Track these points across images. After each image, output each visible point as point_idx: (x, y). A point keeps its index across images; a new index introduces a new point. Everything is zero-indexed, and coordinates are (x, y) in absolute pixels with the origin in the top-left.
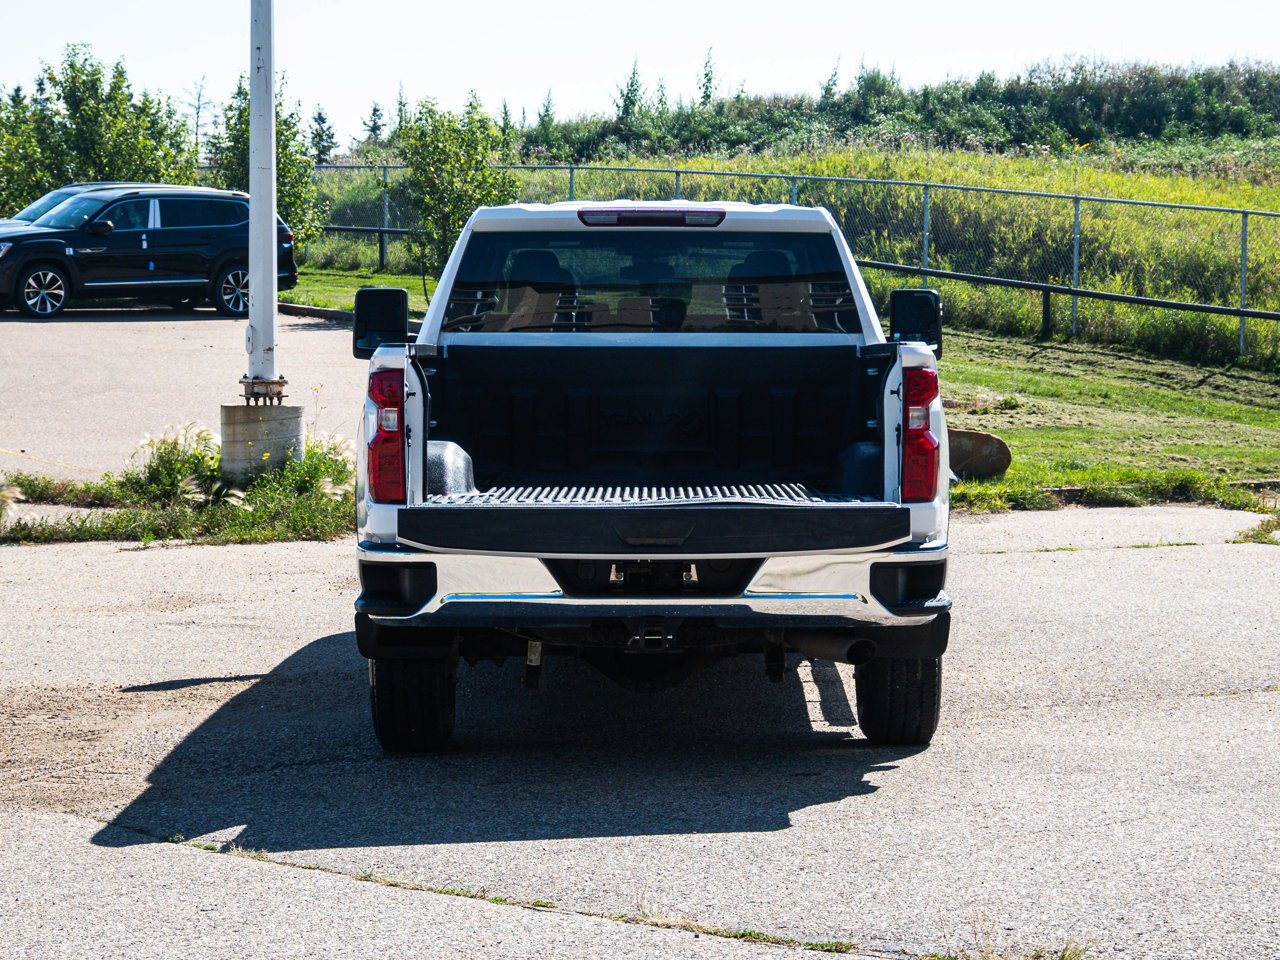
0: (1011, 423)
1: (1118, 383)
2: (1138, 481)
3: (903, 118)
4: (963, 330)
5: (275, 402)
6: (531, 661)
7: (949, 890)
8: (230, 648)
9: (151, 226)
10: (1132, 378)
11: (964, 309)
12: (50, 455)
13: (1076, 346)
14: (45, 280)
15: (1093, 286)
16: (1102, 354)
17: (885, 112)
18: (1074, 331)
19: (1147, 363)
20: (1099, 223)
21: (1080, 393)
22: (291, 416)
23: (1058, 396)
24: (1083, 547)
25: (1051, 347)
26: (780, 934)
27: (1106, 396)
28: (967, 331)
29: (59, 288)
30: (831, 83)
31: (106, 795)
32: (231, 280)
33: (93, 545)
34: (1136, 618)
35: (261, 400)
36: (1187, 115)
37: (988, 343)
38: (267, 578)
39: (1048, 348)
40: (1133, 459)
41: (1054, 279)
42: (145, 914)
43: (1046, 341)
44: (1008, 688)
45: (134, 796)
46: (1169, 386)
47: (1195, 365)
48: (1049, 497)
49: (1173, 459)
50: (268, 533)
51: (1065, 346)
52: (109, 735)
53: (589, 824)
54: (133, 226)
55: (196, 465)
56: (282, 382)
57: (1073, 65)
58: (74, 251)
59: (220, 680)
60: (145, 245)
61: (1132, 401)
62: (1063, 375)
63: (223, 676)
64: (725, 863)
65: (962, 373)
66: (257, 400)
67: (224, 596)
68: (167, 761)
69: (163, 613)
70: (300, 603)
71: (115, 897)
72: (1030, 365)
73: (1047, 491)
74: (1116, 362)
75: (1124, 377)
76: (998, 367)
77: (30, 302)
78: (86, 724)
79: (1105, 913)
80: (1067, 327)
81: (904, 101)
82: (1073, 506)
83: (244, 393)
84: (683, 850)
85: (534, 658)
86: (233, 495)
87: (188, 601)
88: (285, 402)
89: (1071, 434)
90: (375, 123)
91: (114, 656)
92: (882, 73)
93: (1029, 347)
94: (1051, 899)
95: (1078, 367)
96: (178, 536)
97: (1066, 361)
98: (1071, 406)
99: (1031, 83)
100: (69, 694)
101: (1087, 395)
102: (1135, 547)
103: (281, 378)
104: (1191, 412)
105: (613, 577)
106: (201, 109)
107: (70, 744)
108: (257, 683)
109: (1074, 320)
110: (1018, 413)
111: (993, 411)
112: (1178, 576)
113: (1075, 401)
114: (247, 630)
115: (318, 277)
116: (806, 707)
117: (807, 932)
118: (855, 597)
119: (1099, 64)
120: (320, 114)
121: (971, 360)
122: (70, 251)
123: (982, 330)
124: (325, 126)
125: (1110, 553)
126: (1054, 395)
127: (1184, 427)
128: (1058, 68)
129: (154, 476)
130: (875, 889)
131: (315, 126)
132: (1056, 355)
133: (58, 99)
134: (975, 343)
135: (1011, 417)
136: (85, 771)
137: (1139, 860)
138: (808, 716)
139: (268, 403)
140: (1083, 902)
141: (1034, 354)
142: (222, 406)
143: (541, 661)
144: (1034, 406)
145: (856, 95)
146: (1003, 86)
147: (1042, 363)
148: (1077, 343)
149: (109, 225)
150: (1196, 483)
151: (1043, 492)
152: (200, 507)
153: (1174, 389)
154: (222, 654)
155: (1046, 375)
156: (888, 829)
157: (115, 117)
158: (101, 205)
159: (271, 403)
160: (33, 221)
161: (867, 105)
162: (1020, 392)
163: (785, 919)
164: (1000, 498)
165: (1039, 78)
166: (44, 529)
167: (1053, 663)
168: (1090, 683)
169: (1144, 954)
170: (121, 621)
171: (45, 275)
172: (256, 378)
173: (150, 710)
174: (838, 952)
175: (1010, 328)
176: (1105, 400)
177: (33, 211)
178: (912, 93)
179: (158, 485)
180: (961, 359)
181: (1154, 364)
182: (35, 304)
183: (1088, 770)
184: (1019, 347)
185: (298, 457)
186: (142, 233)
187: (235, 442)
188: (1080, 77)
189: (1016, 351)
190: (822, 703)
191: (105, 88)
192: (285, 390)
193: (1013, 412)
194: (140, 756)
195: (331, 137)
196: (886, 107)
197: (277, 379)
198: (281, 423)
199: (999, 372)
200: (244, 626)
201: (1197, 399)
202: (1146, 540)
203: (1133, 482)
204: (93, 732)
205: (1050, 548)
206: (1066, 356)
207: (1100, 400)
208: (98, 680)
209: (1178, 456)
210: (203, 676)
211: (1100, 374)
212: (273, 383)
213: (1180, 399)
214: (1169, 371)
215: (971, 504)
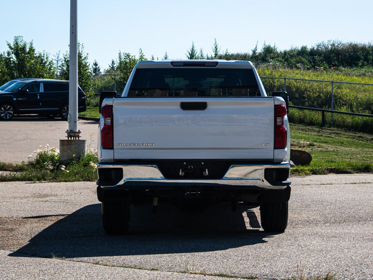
0: (312, 150)
1: (346, 139)
2: (352, 166)
3: (278, 60)
4: (297, 124)
5: (77, 139)
6: (154, 204)
7: (289, 264)
8: (59, 208)
9: (40, 91)
10: (350, 138)
11: (297, 117)
12: (6, 158)
13: (332, 128)
14: (7, 108)
15: (338, 110)
16: (341, 131)
17: (272, 58)
18: (332, 124)
19: (355, 133)
20: (339, 91)
21: (334, 142)
22: (82, 143)
23: (327, 143)
24: (335, 184)
25: (325, 129)
26: (233, 275)
27: (342, 143)
28: (298, 124)
29: (11, 111)
30: (255, 50)
31: (14, 245)
32: (66, 109)
33: (17, 182)
34: (352, 201)
35: (73, 138)
36: (366, 59)
37: (305, 128)
38: (73, 190)
39: (324, 129)
40: (351, 160)
41: (325, 107)
42: (22, 272)
43: (323, 127)
44: (310, 219)
45: (24, 245)
46: (362, 140)
47: (371, 134)
48: (324, 170)
49: (364, 160)
50: (74, 178)
51: (329, 128)
52: (17, 230)
53: (172, 250)
54: (35, 91)
55: (52, 158)
56: (79, 132)
57: (331, 44)
58: (16, 99)
59: (55, 215)
60: (38, 97)
61: (350, 145)
62: (329, 137)
63: (56, 215)
64: (216, 259)
65: (296, 136)
66: (71, 138)
67: (58, 194)
68: (35, 237)
69: (38, 199)
70: (82, 196)
71: (13, 268)
72: (318, 134)
73: (323, 169)
74: (345, 133)
75: (348, 138)
76: (308, 134)
77: (2, 115)
78: (10, 227)
79: (341, 269)
80: (330, 122)
81: (278, 54)
82: (332, 173)
83: (67, 136)
84: (202, 256)
85: (155, 203)
86: (62, 167)
87: (46, 196)
88: (80, 138)
89: (331, 153)
90: (113, 66)
91: (21, 209)
92: (271, 46)
93: (318, 129)
94: (323, 266)
95: (333, 135)
96: (45, 180)
97: (329, 133)
98: (331, 146)
99: (318, 49)
100: (6, 219)
101: (336, 143)
102: (352, 183)
103: (79, 131)
104: (369, 148)
105: (180, 173)
106: (59, 61)
107: (4, 232)
108: (67, 216)
109: (332, 120)
110: (314, 147)
111: (306, 147)
112: (365, 191)
113: (332, 144)
114: (65, 203)
115: (93, 109)
116: (245, 224)
117: (242, 274)
118: (259, 179)
119: (339, 43)
120: (96, 63)
121: (299, 133)
122: (15, 99)
123: (303, 124)
124: (97, 67)
125: (344, 185)
126: (326, 143)
127: (367, 151)
128: (326, 44)
129: (38, 162)
130: (265, 264)
131: (94, 67)
132: (326, 131)
133: (12, 54)
134: (301, 128)
135: (312, 148)
136: (8, 239)
137: (352, 257)
138: (245, 226)
139: (75, 139)
140: (334, 266)
141: (319, 131)
142: (60, 140)
143: (158, 204)
144: (319, 145)
145: (263, 54)
146: (309, 50)
147: (322, 133)
148: (333, 127)
149: (27, 91)
150: (371, 166)
151: (322, 169)
152: (52, 171)
153: (364, 141)
154: (56, 209)
155: (323, 137)
156: (270, 251)
157: (30, 59)
158: (25, 85)
159: (76, 139)
160: (3, 90)
161: (266, 56)
162: (315, 142)
163: (235, 271)
164: (308, 170)
165: (321, 48)
166: (2, 177)
167: (325, 212)
168: (337, 218)
169: (354, 278)
170: (25, 200)
171: (7, 107)
172: (71, 131)
173: (31, 223)
174: (252, 279)
175: (311, 123)
176: (342, 144)
177: (3, 87)
178: (281, 52)
179: (39, 165)
180: (296, 132)
181: (358, 134)
182: (3, 116)
183: (336, 237)
184: (314, 129)
185: (84, 156)
186: (38, 93)
187: (64, 151)
188: (333, 48)
189: (313, 130)
190: (250, 223)
191: (28, 50)
192: (80, 135)
193: (313, 147)
194: (26, 235)
195: (99, 70)
196: (273, 57)
197: (78, 131)
198: (79, 145)
199: (308, 136)
200: (64, 202)
201: (371, 144)
202: (355, 182)
203: (351, 166)
204: (12, 229)
205: (324, 184)
206: (330, 131)
207: (340, 144)
208: (15, 215)
209: (365, 159)
210: (49, 214)
211: (340, 137)
212: (77, 132)
213: (366, 144)
214: (362, 136)
215: (299, 172)
